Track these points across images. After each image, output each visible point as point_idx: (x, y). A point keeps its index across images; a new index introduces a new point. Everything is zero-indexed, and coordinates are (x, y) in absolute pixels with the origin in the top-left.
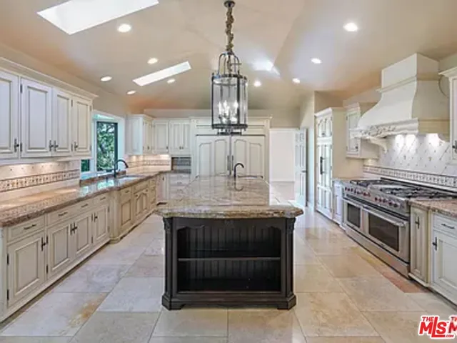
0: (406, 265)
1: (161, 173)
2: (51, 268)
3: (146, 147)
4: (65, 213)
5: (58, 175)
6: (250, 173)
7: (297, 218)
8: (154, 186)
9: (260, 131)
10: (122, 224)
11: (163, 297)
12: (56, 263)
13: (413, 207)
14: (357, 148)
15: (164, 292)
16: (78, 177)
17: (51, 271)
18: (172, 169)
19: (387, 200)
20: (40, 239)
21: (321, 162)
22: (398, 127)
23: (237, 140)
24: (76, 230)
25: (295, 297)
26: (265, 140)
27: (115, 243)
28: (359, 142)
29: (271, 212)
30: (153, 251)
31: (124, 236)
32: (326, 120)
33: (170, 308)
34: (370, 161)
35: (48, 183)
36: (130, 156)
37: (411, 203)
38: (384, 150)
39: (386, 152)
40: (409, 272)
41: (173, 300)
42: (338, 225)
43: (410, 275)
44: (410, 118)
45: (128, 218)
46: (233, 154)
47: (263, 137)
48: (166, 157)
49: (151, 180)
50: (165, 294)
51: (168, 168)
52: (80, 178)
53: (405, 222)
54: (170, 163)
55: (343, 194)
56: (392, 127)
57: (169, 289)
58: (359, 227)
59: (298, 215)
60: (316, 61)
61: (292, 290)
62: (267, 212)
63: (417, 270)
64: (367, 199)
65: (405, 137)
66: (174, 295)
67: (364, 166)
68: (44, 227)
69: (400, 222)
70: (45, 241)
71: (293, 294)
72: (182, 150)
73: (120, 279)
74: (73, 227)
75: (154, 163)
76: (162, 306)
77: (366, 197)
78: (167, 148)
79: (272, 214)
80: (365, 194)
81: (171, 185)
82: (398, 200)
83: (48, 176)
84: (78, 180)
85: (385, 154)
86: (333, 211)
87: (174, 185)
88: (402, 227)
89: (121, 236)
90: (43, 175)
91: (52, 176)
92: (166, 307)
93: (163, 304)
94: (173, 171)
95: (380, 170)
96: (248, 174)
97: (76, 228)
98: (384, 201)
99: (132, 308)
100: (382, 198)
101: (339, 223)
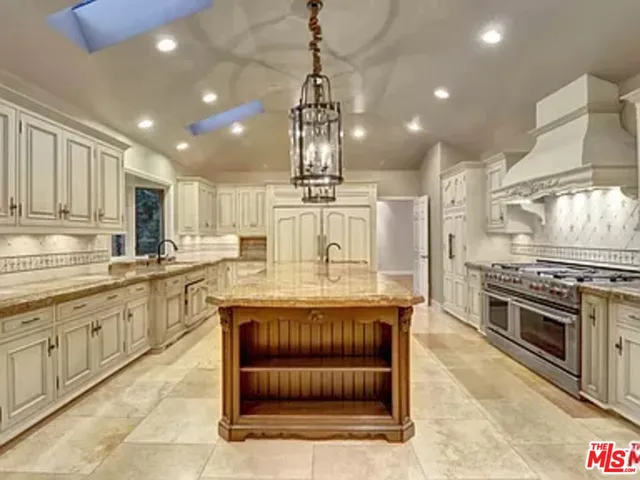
0: (576, 379)
1: (225, 260)
2: (64, 383)
3: (204, 224)
4: (83, 306)
5: (76, 256)
6: (350, 257)
7: (414, 307)
8: (215, 277)
9: (363, 201)
10: (168, 328)
11: (220, 424)
12: (70, 375)
13: (587, 294)
14: (502, 218)
15: (221, 417)
16: (108, 261)
17: (64, 386)
18: (241, 255)
19: (547, 286)
20: (47, 340)
21: (450, 241)
22: (562, 180)
23: (331, 213)
24: (100, 331)
25: (412, 425)
26: (371, 212)
27: (156, 354)
28: (504, 210)
29: (376, 299)
30: (210, 363)
31: (171, 344)
32: (457, 180)
33: (230, 439)
34: (521, 237)
35: (62, 266)
36: (182, 237)
37: (584, 288)
38: (541, 220)
39: (544, 223)
40: (580, 389)
41: (234, 427)
42: (475, 329)
43: (582, 393)
44: (580, 165)
45: (177, 319)
46: (325, 233)
47: (368, 209)
48: (233, 240)
49: (210, 269)
50: (223, 420)
51: (235, 254)
52: (111, 263)
53: (574, 317)
54: (237, 247)
55: (483, 284)
56: (554, 181)
57: (228, 411)
58: (506, 329)
59: (416, 303)
60: (442, 94)
61: (408, 414)
62: (370, 299)
63: (590, 386)
64: (517, 288)
65: (571, 198)
66: (235, 420)
67: (513, 245)
68: (52, 322)
69: (567, 317)
70: (53, 343)
71: (409, 420)
72: (254, 229)
73: (160, 400)
74: (95, 326)
75: (215, 247)
76: (218, 437)
77: (516, 285)
78: (234, 226)
79: (378, 302)
80: (515, 282)
81: (239, 277)
82: (565, 286)
83: (63, 257)
84: (107, 265)
85: (543, 226)
86: (468, 310)
87: (243, 277)
88: (570, 324)
89: (166, 343)
90: (57, 254)
91: (68, 256)
92: (224, 438)
93: (220, 434)
94: (243, 258)
95: (536, 249)
96: (347, 259)
97: (100, 328)
98: (544, 289)
99: (176, 438)
100: (540, 285)
101: (477, 326)
